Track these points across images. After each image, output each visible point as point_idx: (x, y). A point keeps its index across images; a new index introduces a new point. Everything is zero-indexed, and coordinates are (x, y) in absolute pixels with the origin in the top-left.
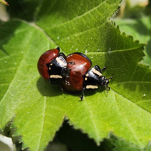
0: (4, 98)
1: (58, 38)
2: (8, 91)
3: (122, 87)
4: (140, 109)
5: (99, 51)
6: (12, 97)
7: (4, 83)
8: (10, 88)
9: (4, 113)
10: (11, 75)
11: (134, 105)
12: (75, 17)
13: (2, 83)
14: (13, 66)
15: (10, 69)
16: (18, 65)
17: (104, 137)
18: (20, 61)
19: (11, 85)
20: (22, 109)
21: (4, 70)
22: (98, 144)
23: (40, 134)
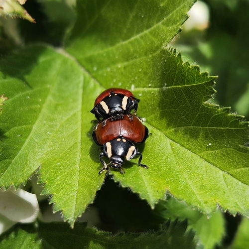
0: (26, 144)
1: (95, 69)
2: (31, 135)
3: (180, 134)
4: (204, 163)
5: (150, 87)
6: (36, 142)
7: (26, 124)
8: (33, 131)
9: (26, 163)
10: (35, 114)
11: (195, 157)
12: (119, 42)
13: (24, 124)
14: (38, 103)
15: (33, 107)
16: (44, 102)
17: (159, 198)
18: (46, 97)
19: (35, 127)
20: (50, 159)
21: (26, 108)
22: (153, 208)
23: (75, 193)
